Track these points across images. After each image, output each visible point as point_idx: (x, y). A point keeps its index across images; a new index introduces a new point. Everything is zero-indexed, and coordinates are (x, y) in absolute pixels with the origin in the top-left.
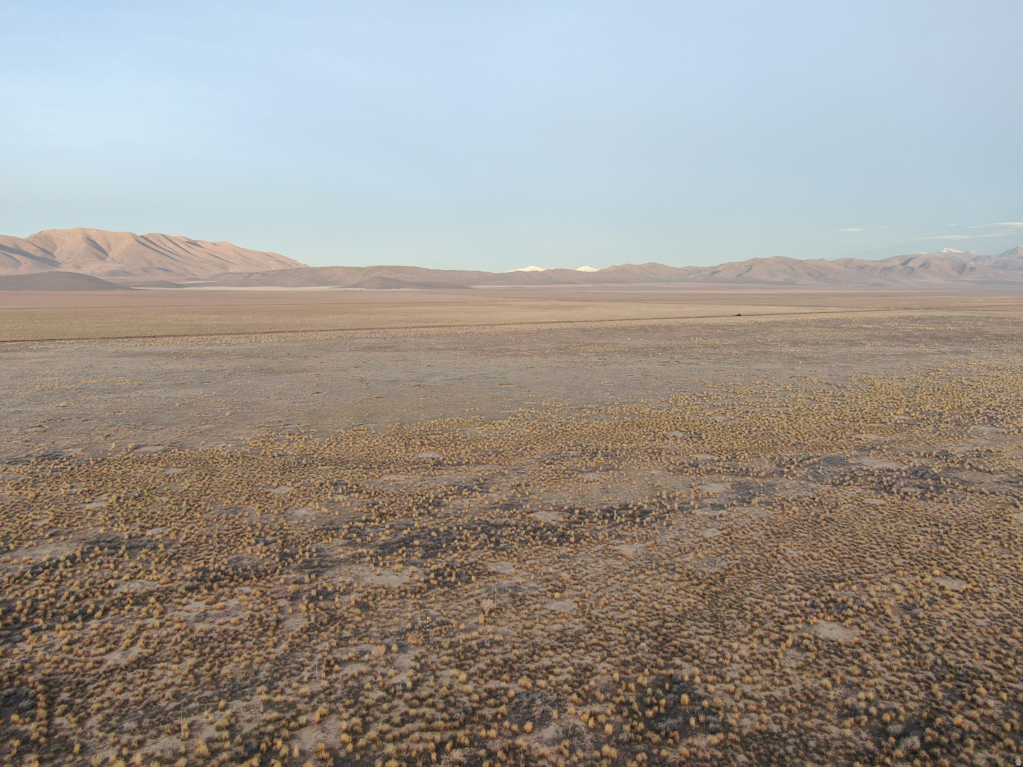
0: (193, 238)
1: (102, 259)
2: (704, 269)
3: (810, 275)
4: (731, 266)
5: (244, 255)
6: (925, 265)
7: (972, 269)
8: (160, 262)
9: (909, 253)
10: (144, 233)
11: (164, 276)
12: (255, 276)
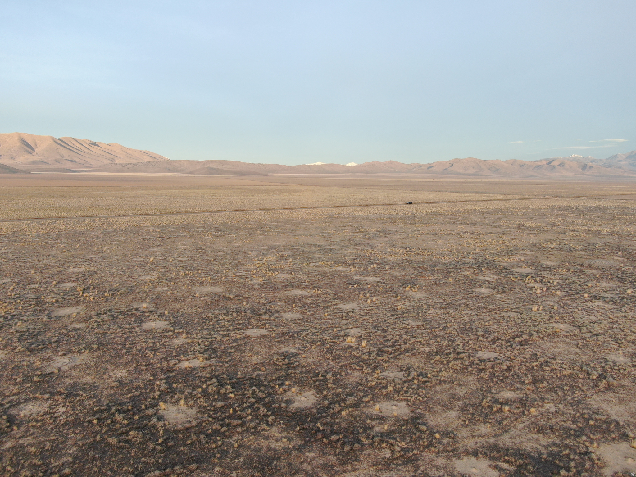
0: (95, 140)
1: (31, 153)
2: (424, 165)
3: (490, 169)
4: (440, 163)
5: (127, 152)
6: (562, 164)
7: (591, 167)
8: (69, 155)
9: (551, 157)
10: (60, 137)
11: (69, 165)
12: (129, 166)
